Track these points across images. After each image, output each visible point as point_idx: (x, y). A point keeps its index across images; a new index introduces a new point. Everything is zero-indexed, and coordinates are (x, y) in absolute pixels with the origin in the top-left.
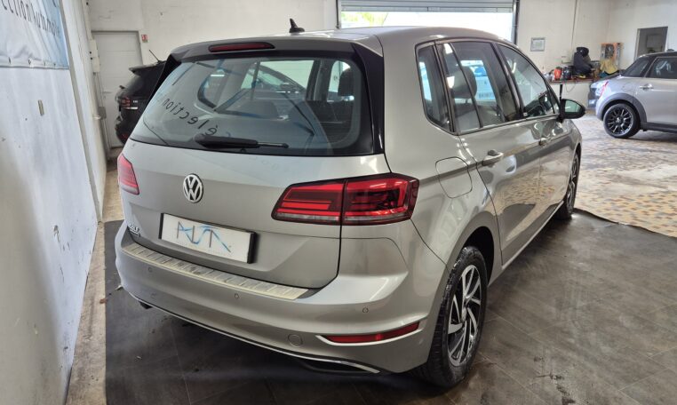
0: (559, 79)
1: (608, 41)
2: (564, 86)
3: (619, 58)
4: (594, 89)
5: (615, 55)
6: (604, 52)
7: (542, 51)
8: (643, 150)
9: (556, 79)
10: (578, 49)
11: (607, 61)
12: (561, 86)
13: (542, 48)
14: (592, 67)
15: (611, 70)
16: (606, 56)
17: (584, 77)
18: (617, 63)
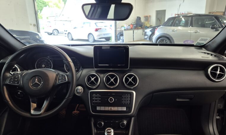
1: (146, 15)
3: (150, 21)
4: (146, 32)
6: (145, 19)
9: (131, 28)
10: (138, 17)
11: (147, 22)
12: (133, 31)
14: (142, 24)
15: (148, 26)
16: (146, 20)
17: (140, 28)
18: (149, 23)
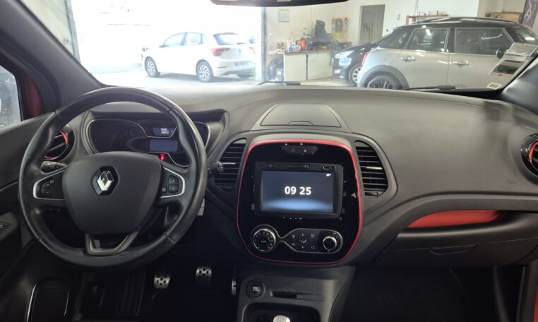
0: (304, 50)
1: (337, 17)
2: (309, 56)
3: (346, 31)
5: (344, 28)
6: (334, 26)
7: (288, 22)
9: (302, 49)
10: (318, 22)
11: (338, 34)
12: (307, 56)
13: (287, 19)
16: (336, 30)
17: (325, 48)
18: (345, 36)
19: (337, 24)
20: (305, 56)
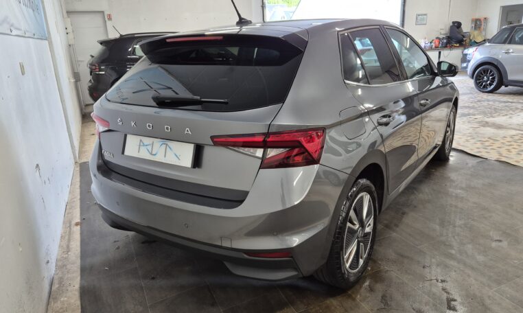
0: (438, 47)
2: (442, 52)
4: (466, 55)
7: (425, 24)
8: (505, 102)
10: (454, 23)
11: (476, 33)
14: (464, 37)
19: (476, 23)
20: (438, 53)
